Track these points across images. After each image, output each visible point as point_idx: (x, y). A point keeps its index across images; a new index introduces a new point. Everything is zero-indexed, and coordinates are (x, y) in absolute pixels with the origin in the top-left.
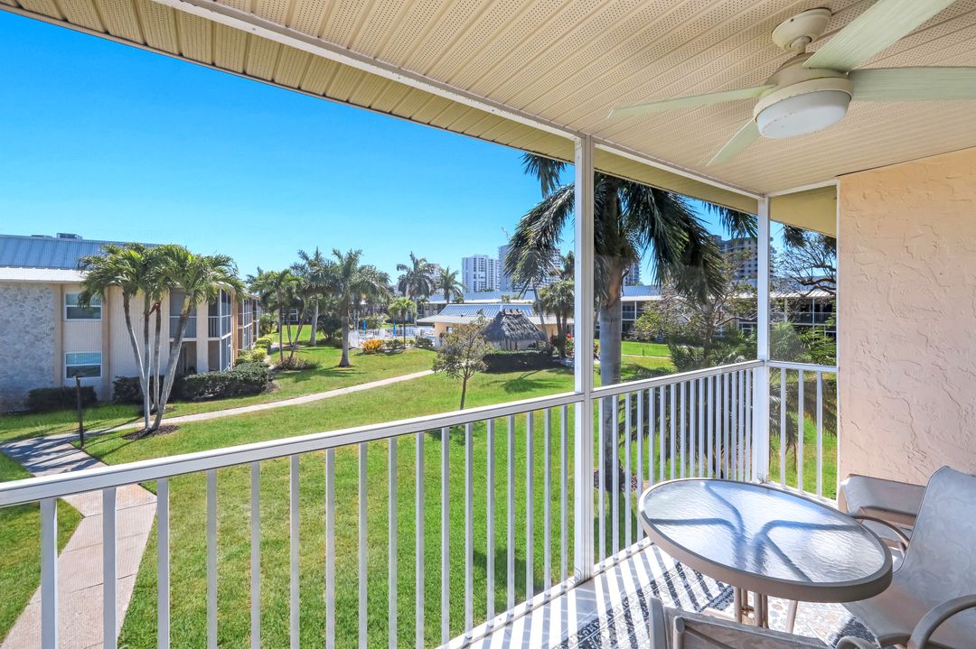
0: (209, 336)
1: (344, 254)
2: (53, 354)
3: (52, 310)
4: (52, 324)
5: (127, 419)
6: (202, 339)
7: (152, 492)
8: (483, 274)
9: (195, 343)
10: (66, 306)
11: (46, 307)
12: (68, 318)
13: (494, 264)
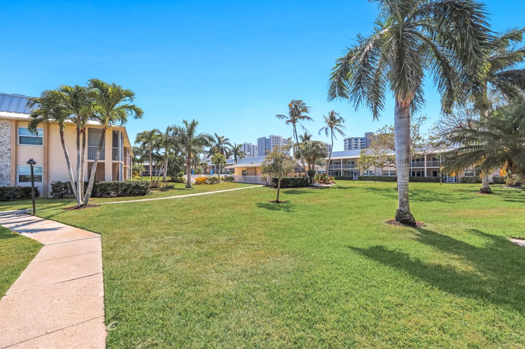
0: (113, 160)
1: (190, 122)
2: (10, 166)
3: (9, 137)
4: (9, 147)
5: (63, 204)
6: (108, 162)
7: (94, 232)
8: (249, 153)
9: (104, 163)
10: (19, 136)
11: (5, 135)
12: (20, 143)
13: (255, 148)
